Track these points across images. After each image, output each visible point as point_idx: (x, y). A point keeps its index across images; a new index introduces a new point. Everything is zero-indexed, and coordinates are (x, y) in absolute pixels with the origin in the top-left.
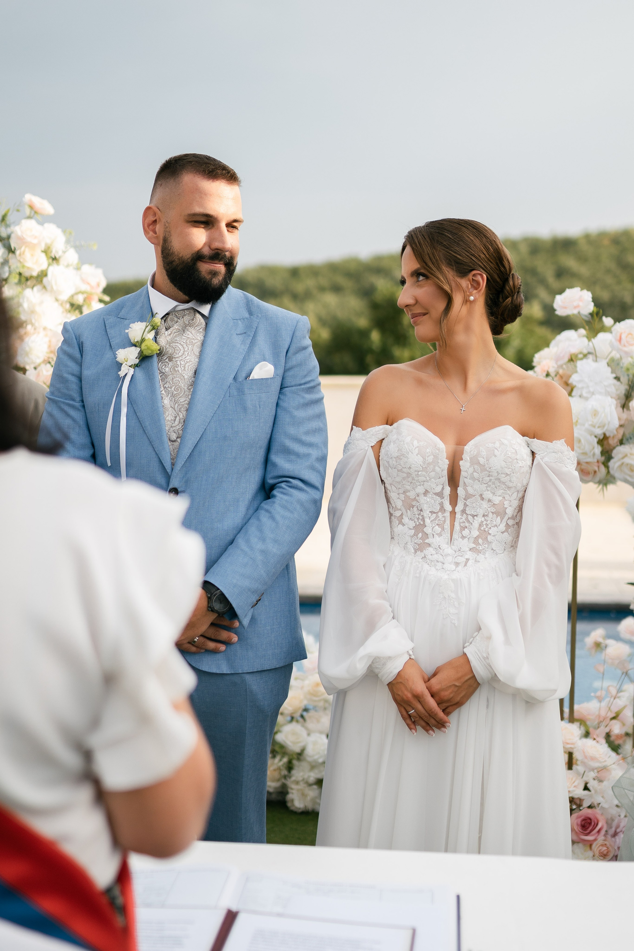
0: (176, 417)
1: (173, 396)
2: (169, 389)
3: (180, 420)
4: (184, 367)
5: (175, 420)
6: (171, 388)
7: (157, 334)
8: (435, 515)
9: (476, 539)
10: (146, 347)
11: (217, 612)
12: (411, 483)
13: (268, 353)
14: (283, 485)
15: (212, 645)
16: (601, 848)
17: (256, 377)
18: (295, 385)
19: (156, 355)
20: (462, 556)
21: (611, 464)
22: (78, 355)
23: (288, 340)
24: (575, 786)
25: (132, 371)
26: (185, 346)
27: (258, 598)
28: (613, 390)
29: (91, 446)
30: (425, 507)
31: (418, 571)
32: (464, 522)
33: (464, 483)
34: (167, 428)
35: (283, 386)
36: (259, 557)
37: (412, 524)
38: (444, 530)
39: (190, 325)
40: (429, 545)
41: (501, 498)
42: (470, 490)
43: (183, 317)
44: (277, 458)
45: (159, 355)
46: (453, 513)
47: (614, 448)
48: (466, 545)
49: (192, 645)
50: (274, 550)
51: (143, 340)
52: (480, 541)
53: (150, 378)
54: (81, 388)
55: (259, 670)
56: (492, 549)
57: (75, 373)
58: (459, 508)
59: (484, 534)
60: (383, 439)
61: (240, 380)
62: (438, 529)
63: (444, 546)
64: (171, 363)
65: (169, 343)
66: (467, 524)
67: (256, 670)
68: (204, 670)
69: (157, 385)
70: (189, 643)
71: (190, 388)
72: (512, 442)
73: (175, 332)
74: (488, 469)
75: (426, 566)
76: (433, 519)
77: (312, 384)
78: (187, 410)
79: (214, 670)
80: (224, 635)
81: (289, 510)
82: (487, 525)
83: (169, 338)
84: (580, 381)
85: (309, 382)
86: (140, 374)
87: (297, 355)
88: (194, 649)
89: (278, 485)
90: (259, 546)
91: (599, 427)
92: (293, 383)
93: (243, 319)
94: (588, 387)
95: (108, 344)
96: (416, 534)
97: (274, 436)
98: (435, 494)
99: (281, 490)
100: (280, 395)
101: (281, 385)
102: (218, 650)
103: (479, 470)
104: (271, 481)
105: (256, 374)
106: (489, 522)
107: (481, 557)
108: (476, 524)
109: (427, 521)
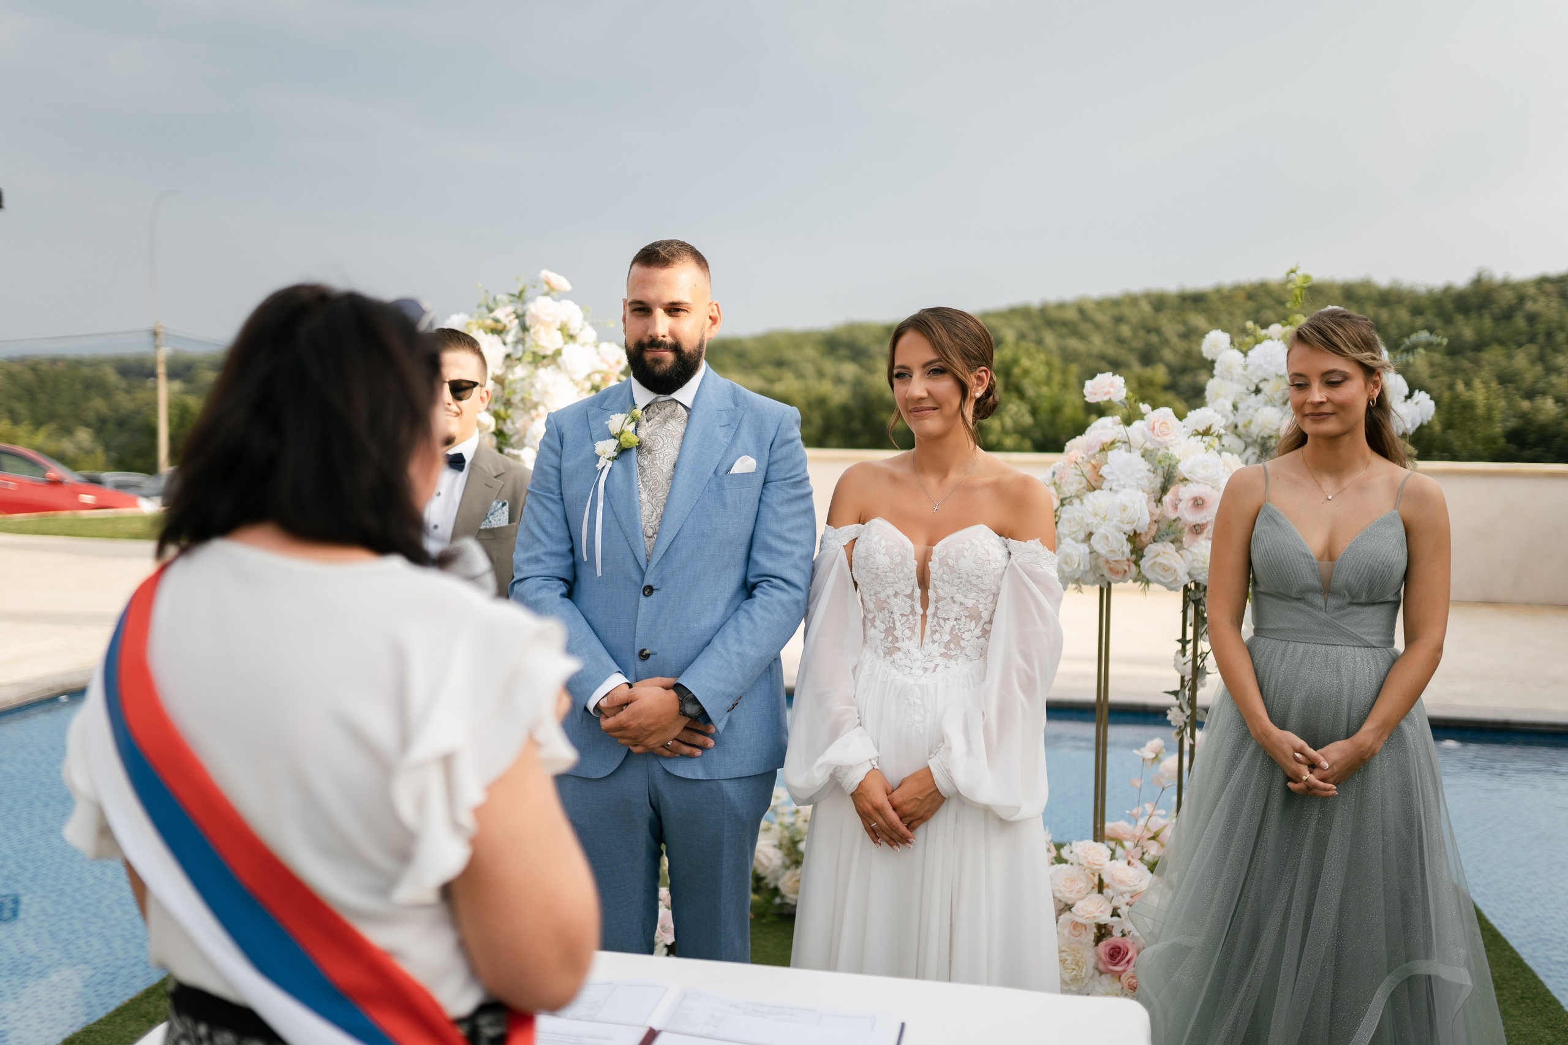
0: (653, 512)
1: (651, 490)
2: (647, 484)
3: (657, 515)
4: (663, 460)
5: (652, 516)
6: (649, 482)
7: (637, 426)
8: (906, 617)
9: (949, 642)
10: (624, 440)
11: (689, 716)
12: (880, 584)
13: (751, 446)
14: (764, 584)
15: (686, 749)
16: (1130, 980)
17: (737, 472)
18: (780, 480)
19: (635, 448)
20: (931, 661)
21: (1142, 563)
22: (558, 447)
23: (773, 432)
24: (1101, 912)
25: (610, 464)
26: (665, 438)
27: (734, 702)
28: (1145, 483)
29: (569, 540)
30: (896, 609)
31: (886, 676)
32: (935, 626)
33: (935, 585)
34: (643, 524)
35: (767, 481)
36: (735, 660)
37: (883, 627)
38: (914, 634)
39: (672, 417)
40: (899, 649)
41: (974, 601)
42: (941, 593)
43: (664, 409)
44: (759, 556)
45: (638, 448)
46: (924, 616)
47: (1147, 545)
48: (936, 650)
49: (666, 748)
50: (752, 653)
51: (622, 432)
52: (952, 646)
53: (628, 470)
54: (560, 481)
55: (737, 777)
56: (966, 655)
57: (554, 465)
58: (930, 611)
59: (956, 639)
60: (857, 538)
61: (721, 474)
62: (908, 633)
63: (914, 650)
64: (650, 457)
65: (649, 435)
66: (938, 628)
67: (733, 777)
68: (678, 775)
69: (635, 479)
70: (662, 746)
71: (668, 482)
72: (984, 542)
73: (656, 424)
74: (957, 571)
75: (894, 671)
76: (903, 622)
77: (798, 479)
78: (665, 505)
79: (689, 776)
80: (699, 739)
81: (769, 611)
82: (959, 629)
83: (649, 430)
84: (1111, 473)
85: (795, 476)
86: (618, 466)
87: (783, 448)
88: (667, 753)
89: (759, 584)
90: (736, 648)
91: (1127, 523)
92: (777, 478)
93: (728, 410)
94: (1118, 479)
95: (589, 436)
96: (886, 638)
97: (756, 533)
98: (905, 596)
99: (761, 590)
100: (764, 490)
101: (765, 480)
102: (694, 755)
103: (949, 572)
104: (752, 580)
105: (737, 469)
106: (962, 626)
107: (952, 662)
108: (947, 627)
109: (898, 624)
